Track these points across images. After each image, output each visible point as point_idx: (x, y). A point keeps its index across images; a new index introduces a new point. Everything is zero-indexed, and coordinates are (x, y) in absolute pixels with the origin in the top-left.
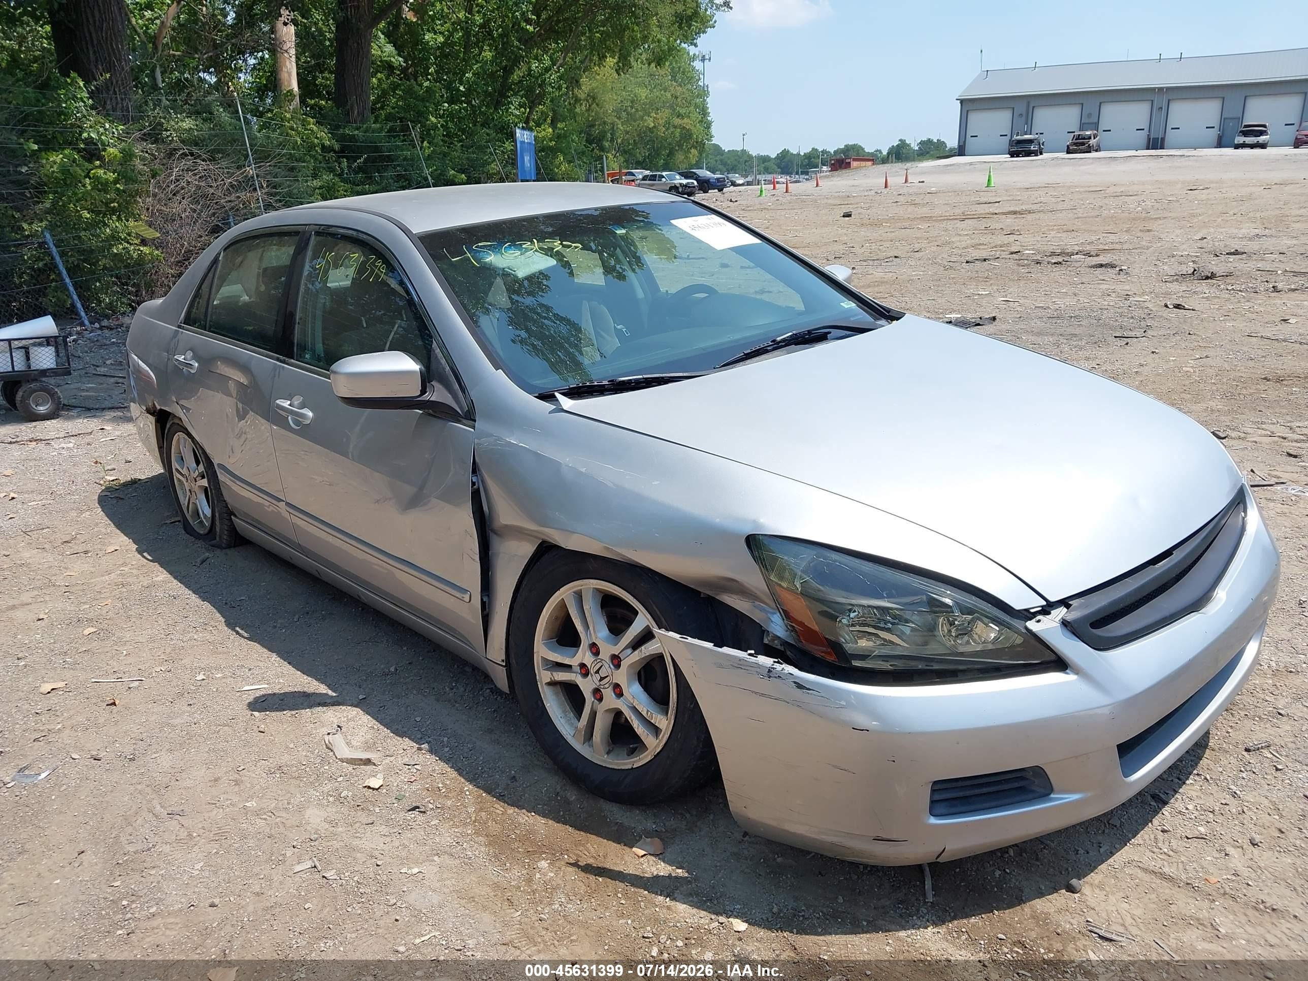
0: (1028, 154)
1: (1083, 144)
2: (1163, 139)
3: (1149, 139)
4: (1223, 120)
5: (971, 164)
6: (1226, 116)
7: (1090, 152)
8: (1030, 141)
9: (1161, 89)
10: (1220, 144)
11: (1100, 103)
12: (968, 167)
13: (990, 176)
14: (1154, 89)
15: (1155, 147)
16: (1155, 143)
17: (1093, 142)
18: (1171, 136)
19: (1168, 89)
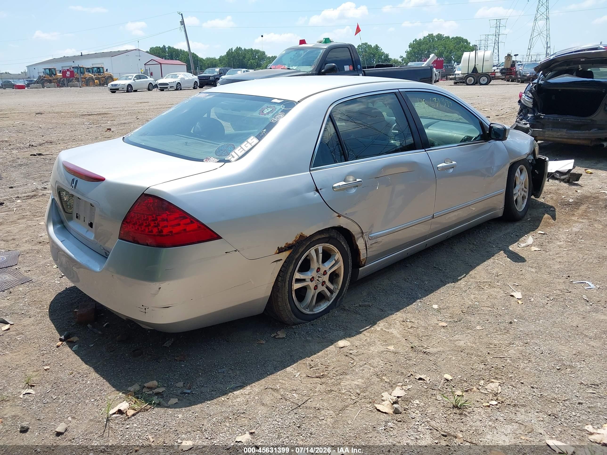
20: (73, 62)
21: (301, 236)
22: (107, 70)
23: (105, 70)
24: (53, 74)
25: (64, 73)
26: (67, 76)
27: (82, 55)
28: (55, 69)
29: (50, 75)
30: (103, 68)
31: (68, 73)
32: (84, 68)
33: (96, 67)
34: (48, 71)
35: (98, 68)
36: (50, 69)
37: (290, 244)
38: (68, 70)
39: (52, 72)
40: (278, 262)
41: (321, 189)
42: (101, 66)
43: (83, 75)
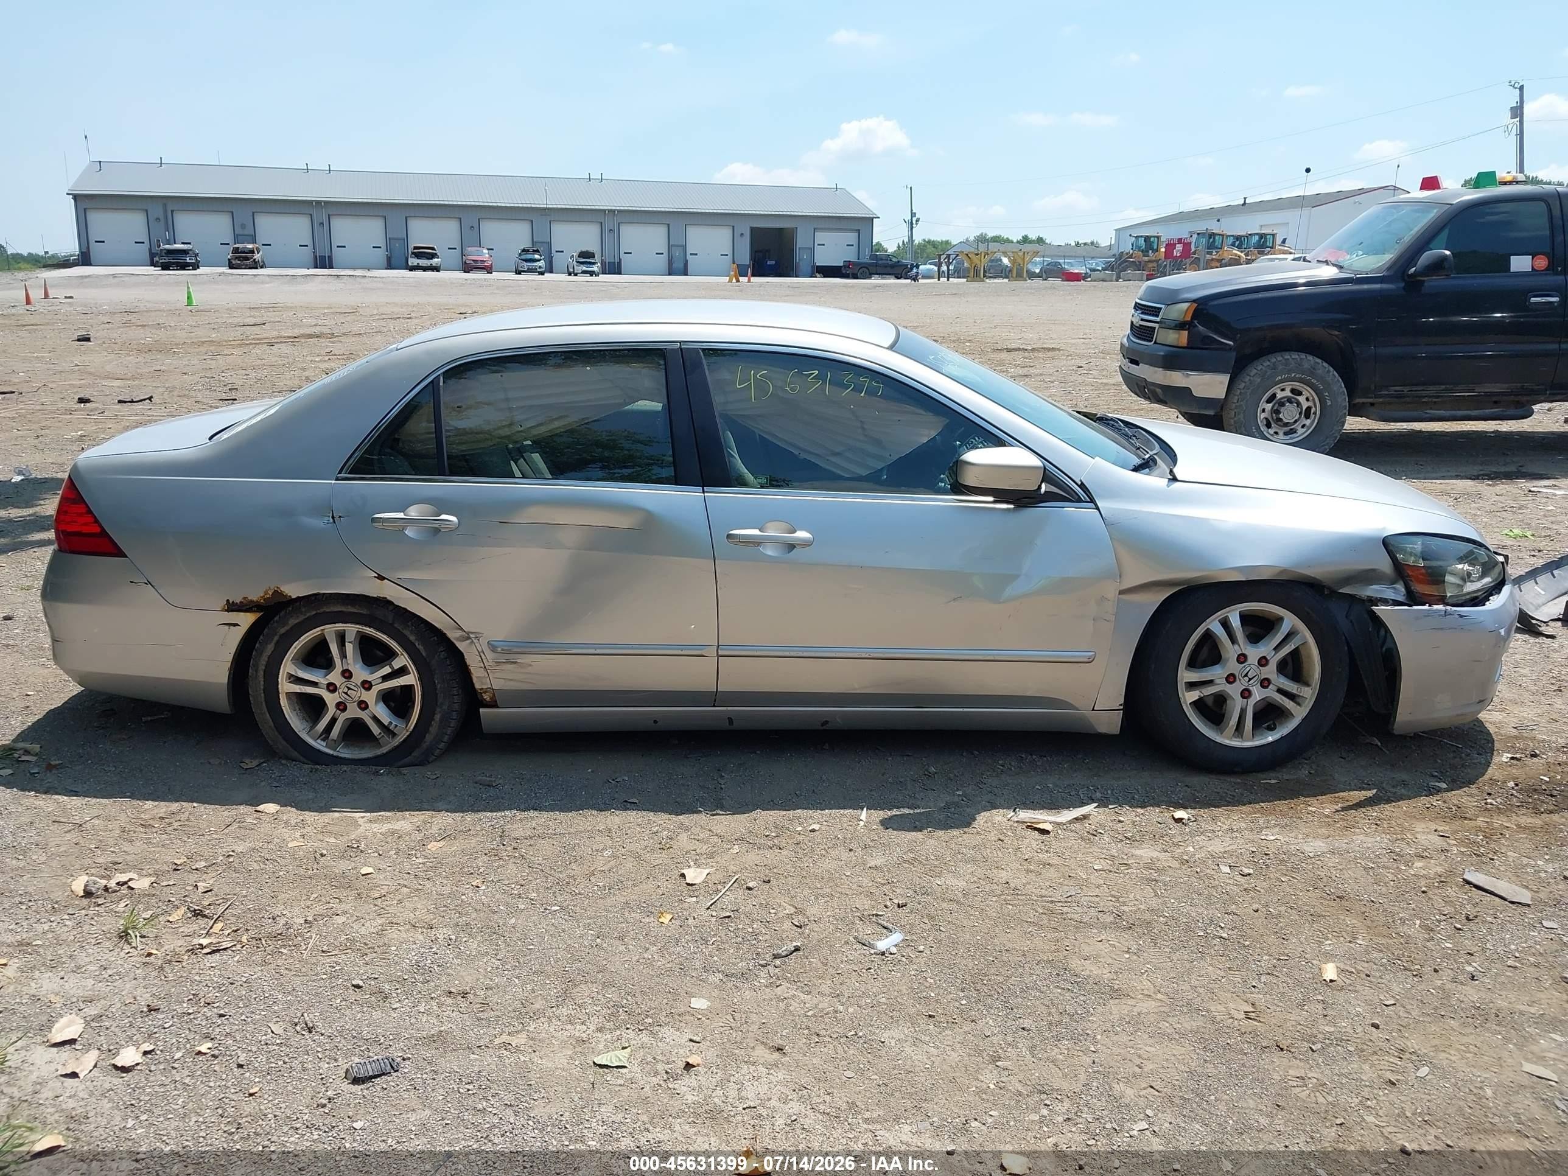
0: (183, 266)
1: (247, 259)
2: (330, 258)
3: (315, 257)
4: (389, 241)
5: (114, 276)
6: (391, 236)
7: (257, 268)
8: (185, 252)
9: (318, 203)
10: (390, 266)
11: (253, 213)
12: (112, 280)
13: (189, 293)
14: (311, 202)
15: (323, 267)
16: (323, 261)
17: (257, 257)
18: (338, 254)
19: (326, 203)
20: (1218, 221)
21: (277, 593)
22: (1284, 241)
23: (1279, 241)
24: (1152, 249)
25: (1170, 246)
26: (1175, 254)
27: (1245, 204)
28: (1158, 237)
29: (1145, 252)
30: (1274, 235)
31: (1179, 247)
32: (1223, 235)
33: (1257, 234)
34: (1142, 241)
35: (1262, 236)
36: (1147, 239)
37: (252, 601)
38: (1180, 241)
39: (1149, 244)
40: (232, 627)
41: (340, 517)
42: (1270, 232)
43: (1217, 252)
